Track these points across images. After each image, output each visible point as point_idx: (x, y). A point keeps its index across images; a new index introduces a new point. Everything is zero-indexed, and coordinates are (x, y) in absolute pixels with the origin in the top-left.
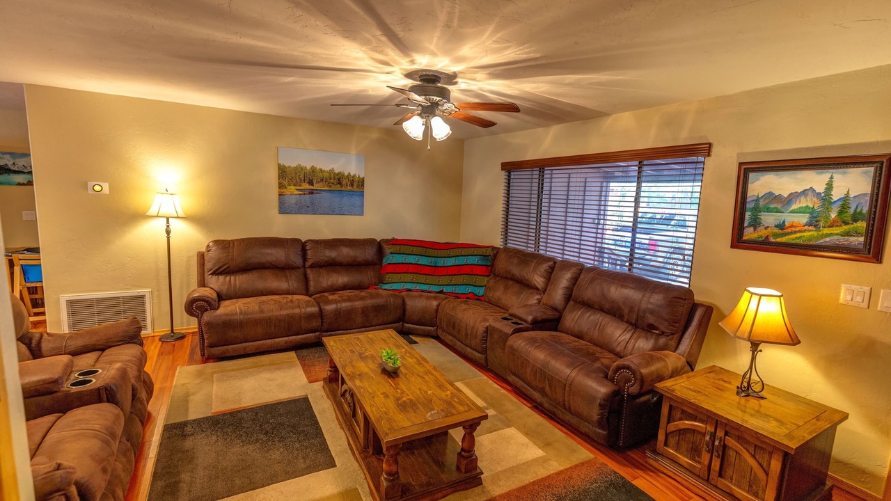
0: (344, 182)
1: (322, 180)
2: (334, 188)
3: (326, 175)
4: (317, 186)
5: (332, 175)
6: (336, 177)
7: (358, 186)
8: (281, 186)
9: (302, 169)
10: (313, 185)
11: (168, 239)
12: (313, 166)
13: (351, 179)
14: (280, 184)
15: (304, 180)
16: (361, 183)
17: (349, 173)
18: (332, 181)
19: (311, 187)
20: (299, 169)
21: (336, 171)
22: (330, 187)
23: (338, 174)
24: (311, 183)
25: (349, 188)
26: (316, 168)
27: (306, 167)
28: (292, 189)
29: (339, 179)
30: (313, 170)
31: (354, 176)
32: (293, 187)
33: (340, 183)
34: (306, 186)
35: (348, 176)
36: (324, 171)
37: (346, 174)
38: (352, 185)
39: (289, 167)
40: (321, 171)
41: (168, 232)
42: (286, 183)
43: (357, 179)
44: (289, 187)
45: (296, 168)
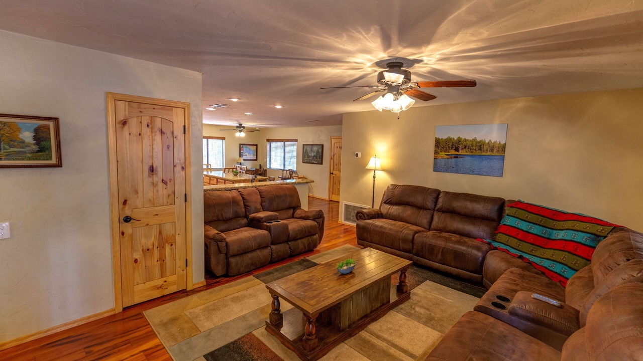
0: (485, 149)
1: (466, 147)
2: (475, 153)
3: (469, 143)
4: (461, 152)
5: (474, 143)
6: (478, 144)
7: (498, 151)
8: (436, 152)
9: (451, 140)
10: (458, 151)
11: (374, 180)
12: (459, 137)
13: (491, 145)
14: (435, 151)
15: (452, 148)
16: (503, 148)
17: (490, 141)
18: (474, 148)
19: (457, 153)
20: (449, 140)
21: (478, 140)
22: (472, 152)
23: (480, 142)
24: (457, 150)
25: (489, 153)
26: (461, 139)
27: (454, 138)
28: (443, 154)
29: (480, 146)
30: (459, 140)
31: (495, 142)
32: (443, 153)
33: (481, 149)
34: (453, 152)
35: (488, 143)
36: (468, 140)
37: (487, 141)
38: (492, 150)
39: (441, 139)
40: (465, 140)
41: (374, 177)
42: (439, 151)
43: (497, 145)
44: (440, 153)
45: (447, 139)
